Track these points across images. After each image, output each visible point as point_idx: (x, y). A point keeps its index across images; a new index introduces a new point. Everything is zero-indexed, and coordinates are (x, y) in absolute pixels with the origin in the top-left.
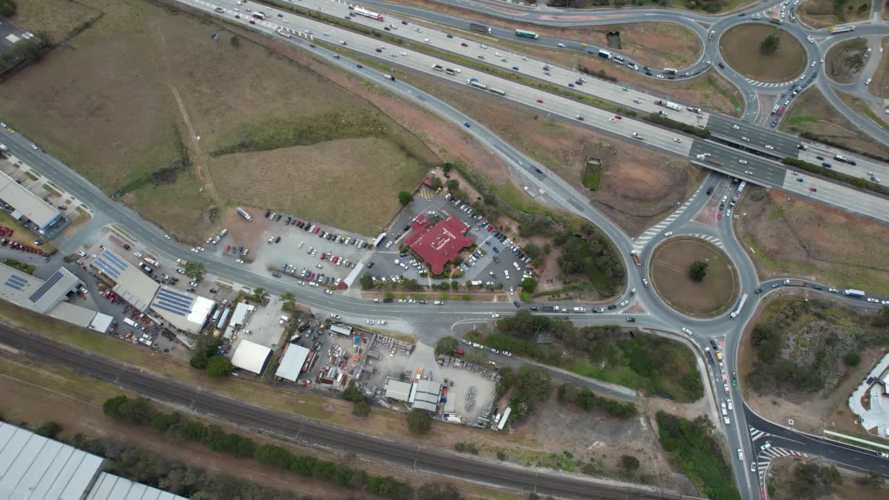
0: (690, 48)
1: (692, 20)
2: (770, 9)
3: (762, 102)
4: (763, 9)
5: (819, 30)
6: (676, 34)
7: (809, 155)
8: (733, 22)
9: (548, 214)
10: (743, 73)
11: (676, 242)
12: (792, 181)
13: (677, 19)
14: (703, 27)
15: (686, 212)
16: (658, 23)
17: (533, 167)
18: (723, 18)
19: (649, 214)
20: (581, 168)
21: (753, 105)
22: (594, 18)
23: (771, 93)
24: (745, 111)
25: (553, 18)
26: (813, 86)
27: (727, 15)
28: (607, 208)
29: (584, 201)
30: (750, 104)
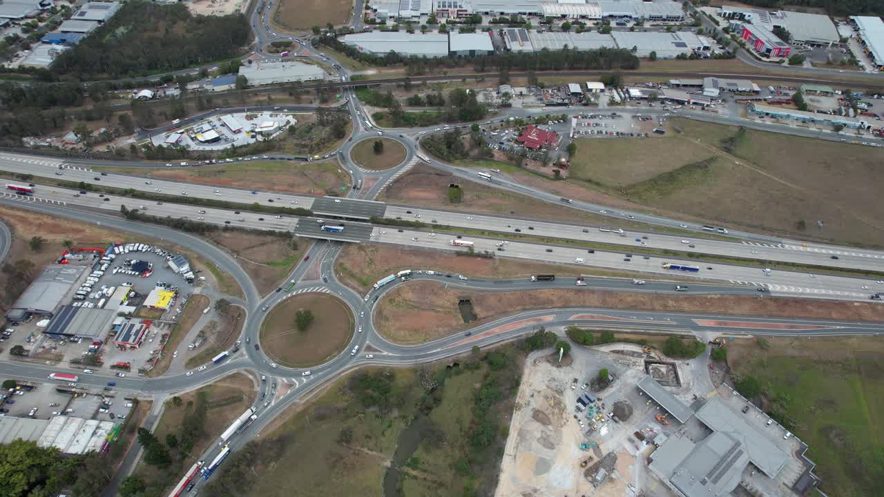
0: (387, 319)
1: (385, 353)
2: (289, 392)
3: (317, 272)
4: (298, 390)
5: (234, 371)
6: (402, 333)
7: (289, 224)
8: (337, 361)
9: (478, 165)
10: (332, 297)
11: (390, 165)
12: (307, 203)
13: (403, 351)
14: (373, 346)
15: (385, 182)
16: (425, 341)
17: (500, 185)
18: (347, 366)
19: (411, 176)
20: (465, 197)
21: (326, 267)
22: (497, 330)
23: (308, 282)
24: (333, 262)
25: (540, 320)
26: (263, 298)
27: (343, 372)
28: (440, 174)
29: (456, 174)
30: (329, 269)
